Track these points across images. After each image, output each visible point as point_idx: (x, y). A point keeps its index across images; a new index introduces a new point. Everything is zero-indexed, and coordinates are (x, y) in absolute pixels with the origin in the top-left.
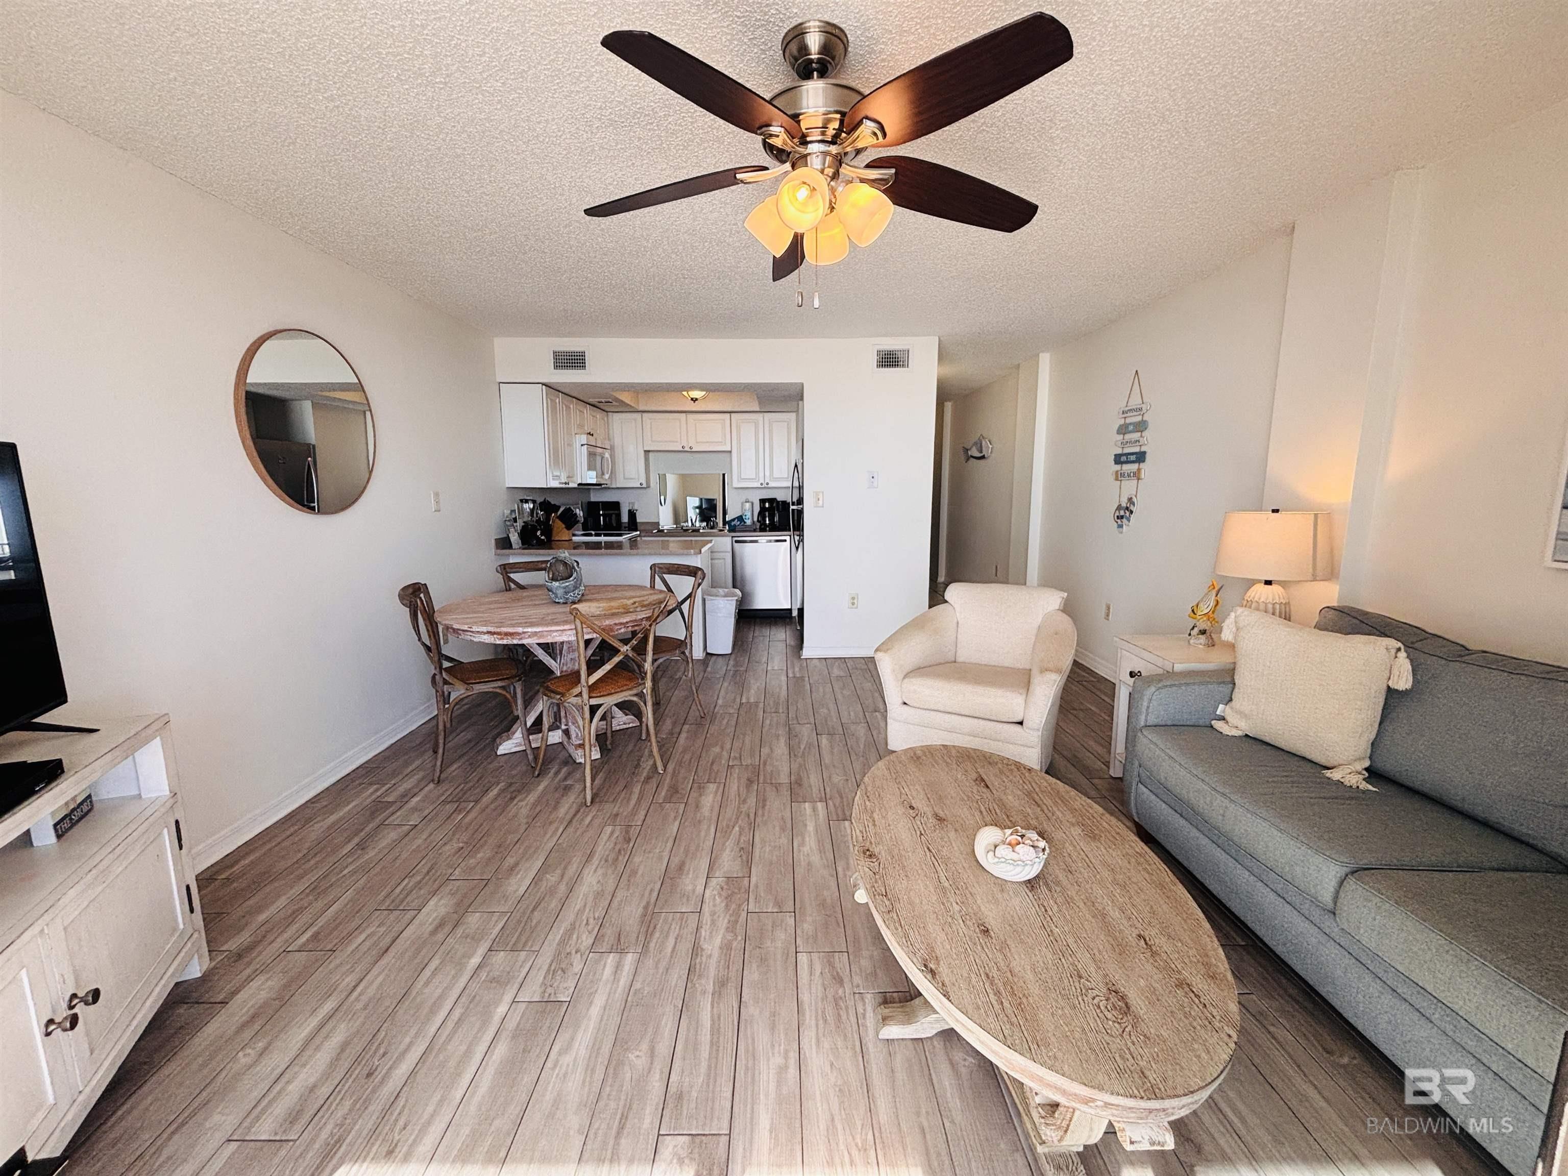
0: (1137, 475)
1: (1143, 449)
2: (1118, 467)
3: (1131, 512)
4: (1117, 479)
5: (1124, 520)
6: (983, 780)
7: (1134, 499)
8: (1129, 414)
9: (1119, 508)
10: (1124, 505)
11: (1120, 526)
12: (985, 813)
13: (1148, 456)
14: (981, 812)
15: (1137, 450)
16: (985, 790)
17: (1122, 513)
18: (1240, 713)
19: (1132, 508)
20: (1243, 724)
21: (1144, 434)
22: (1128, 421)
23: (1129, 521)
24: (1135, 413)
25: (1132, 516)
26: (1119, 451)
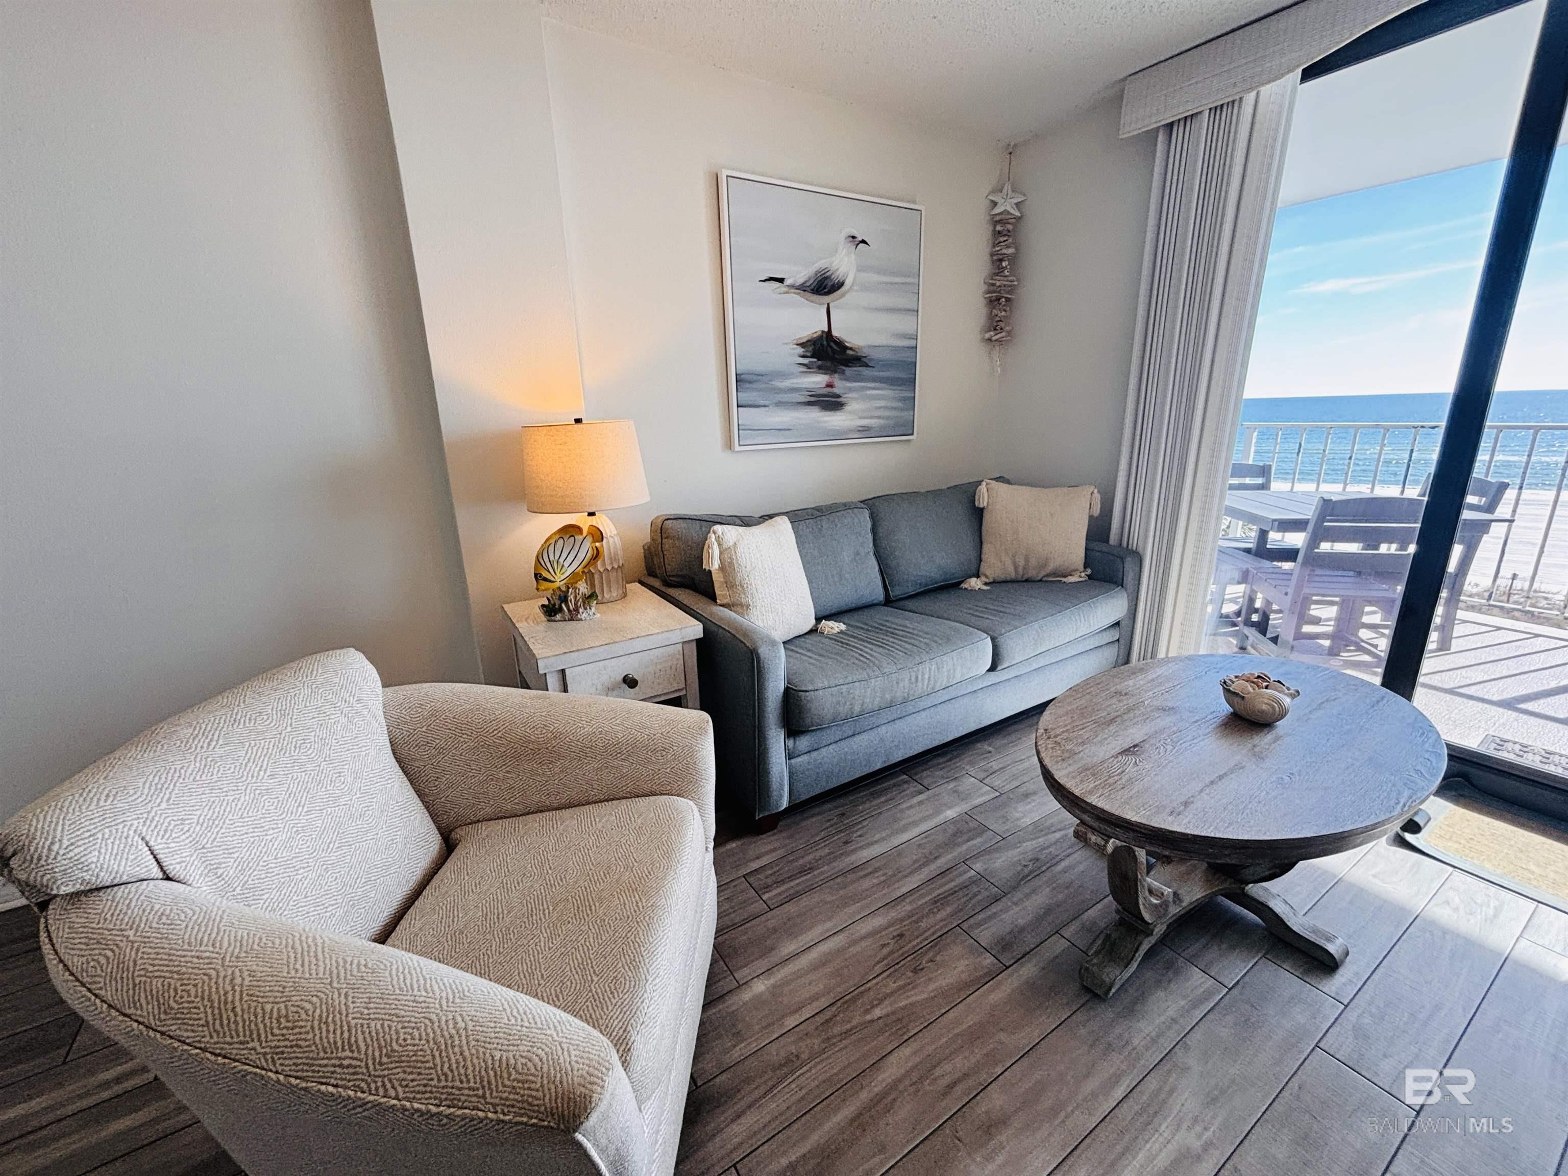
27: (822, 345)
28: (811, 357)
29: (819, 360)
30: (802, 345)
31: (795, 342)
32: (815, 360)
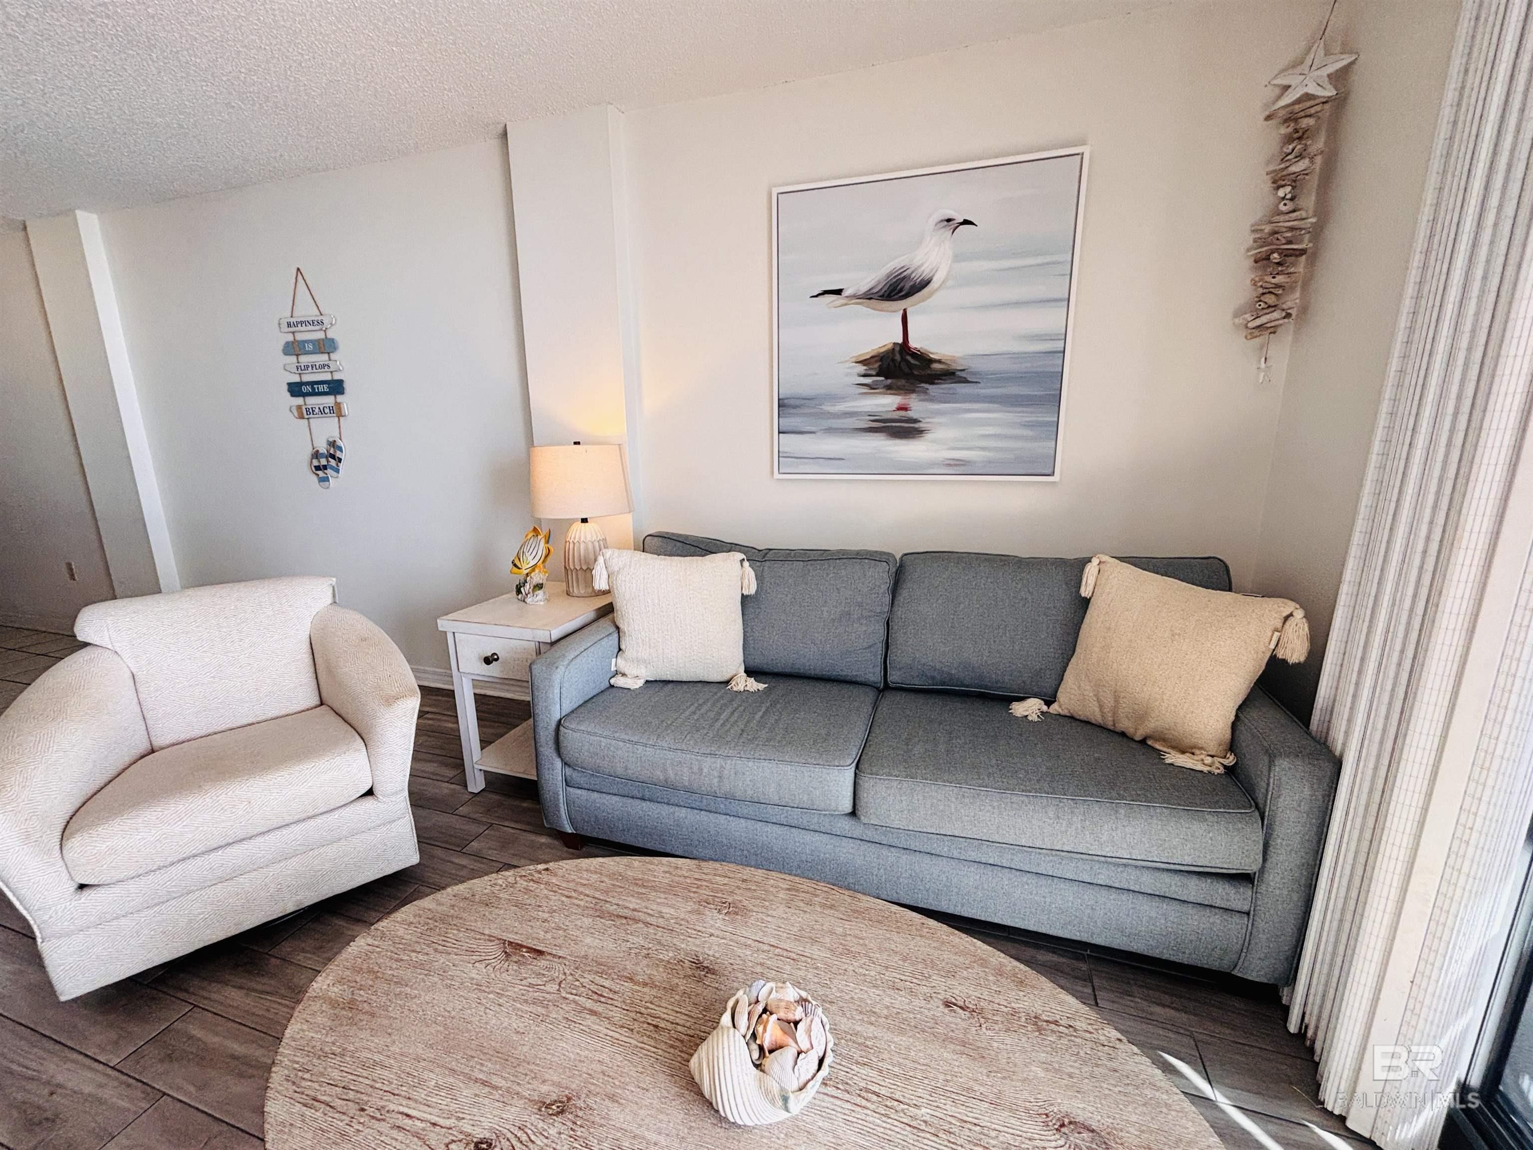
0: (337, 411)
1: (337, 376)
2: (299, 401)
3: (340, 460)
4: (301, 417)
5: (329, 471)
6: (518, 946)
7: (339, 443)
8: (300, 328)
9: (316, 455)
10: (323, 450)
11: (326, 479)
12: (599, 1008)
13: (346, 385)
14: (593, 1013)
15: (327, 377)
16: (543, 963)
17: (323, 462)
18: (638, 661)
19: (338, 454)
20: (643, 671)
21: (333, 356)
22: (300, 337)
23: (337, 471)
24: (310, 328)
25: (341, 465)
26: (296, 379)
27: (893, 360)
28: (878, 375)
29: (887, 378)
30: (863, 362)
31: (854, 360)
32: (882, 378)
